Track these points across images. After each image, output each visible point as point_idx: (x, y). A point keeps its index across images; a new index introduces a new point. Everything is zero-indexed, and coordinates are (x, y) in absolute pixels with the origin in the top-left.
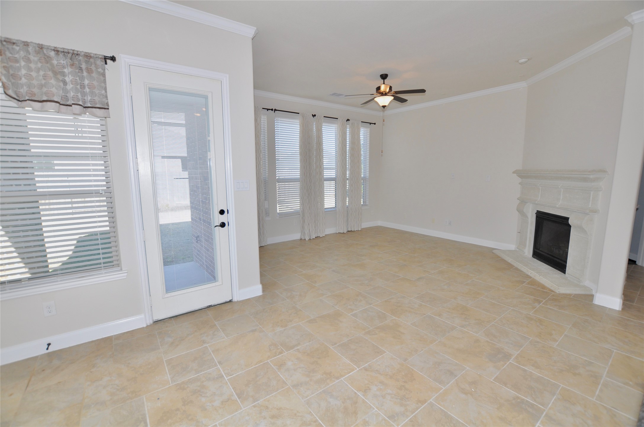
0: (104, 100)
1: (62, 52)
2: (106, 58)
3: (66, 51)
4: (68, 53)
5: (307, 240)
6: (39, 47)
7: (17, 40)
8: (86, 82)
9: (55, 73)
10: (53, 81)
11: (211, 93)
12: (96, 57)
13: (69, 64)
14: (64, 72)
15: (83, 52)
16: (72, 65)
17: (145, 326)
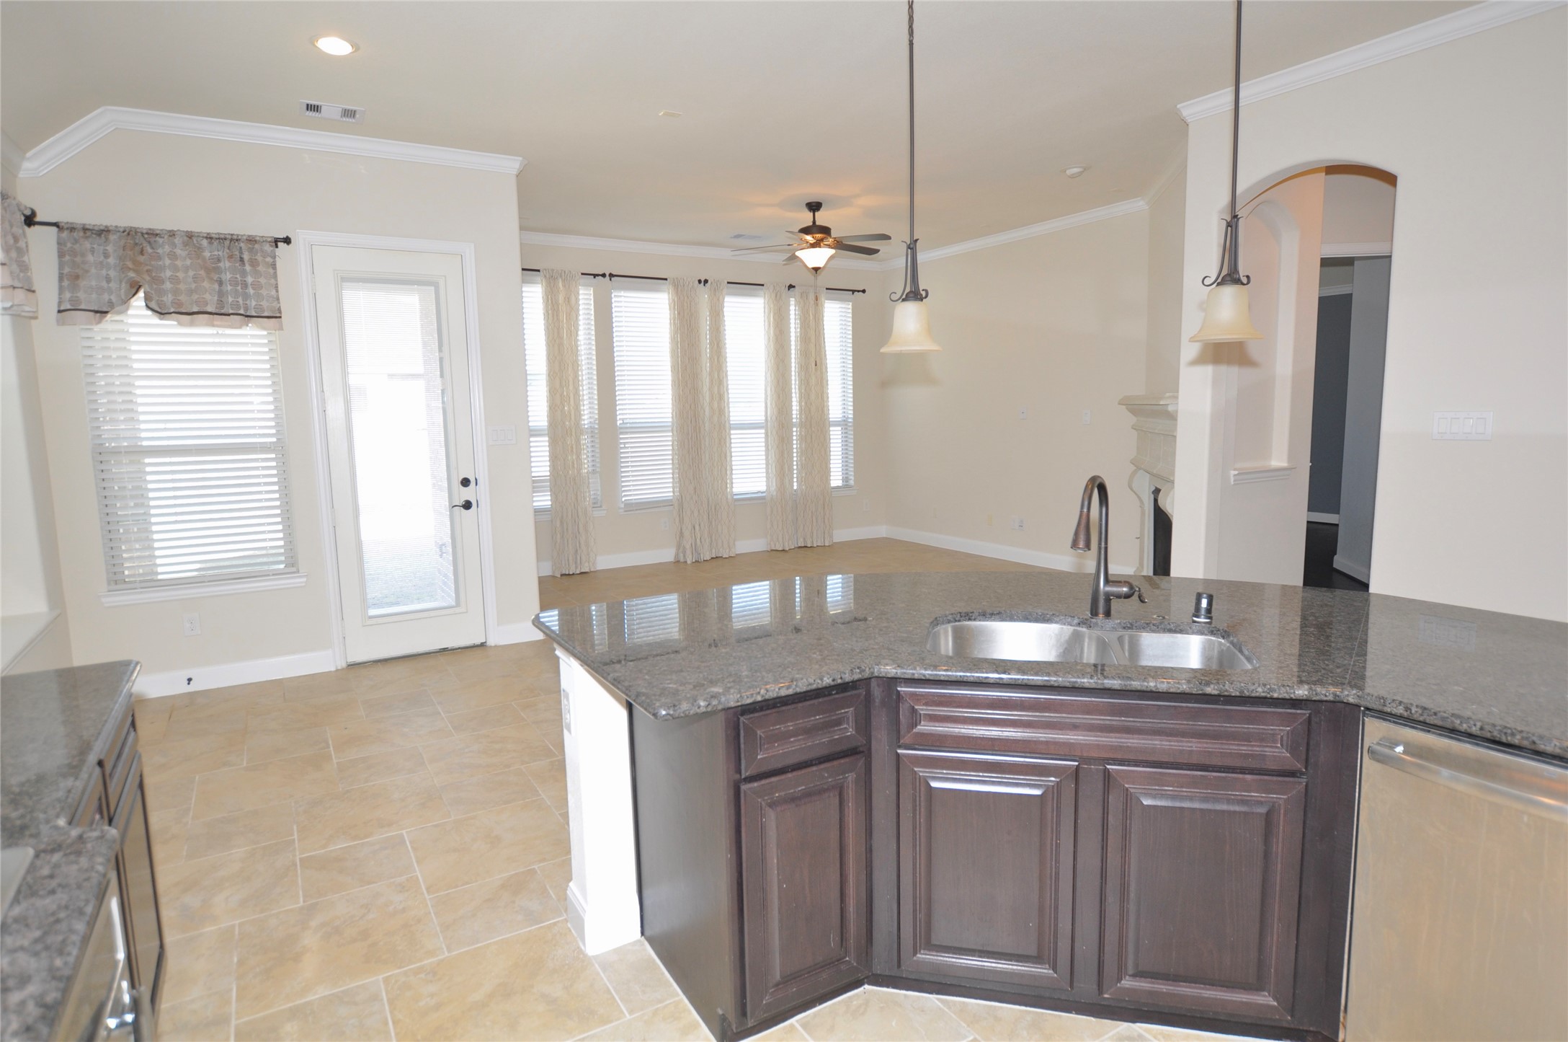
0: (275, 304)
1: (217, 239)
2: (276, 242)
3: (222, 236)
4: (225, 239)
5: (689, 562)
6: (187, 236)
7: (162, 230)
8: (250, 280)
9: (208, 271)
10: (206, 284)
11: (444, 278)
12: (263, 240)
13: (226, 256)
14: (218, 268)
15: (244, 235)
16: (230, 257)
17: (333, 669)
